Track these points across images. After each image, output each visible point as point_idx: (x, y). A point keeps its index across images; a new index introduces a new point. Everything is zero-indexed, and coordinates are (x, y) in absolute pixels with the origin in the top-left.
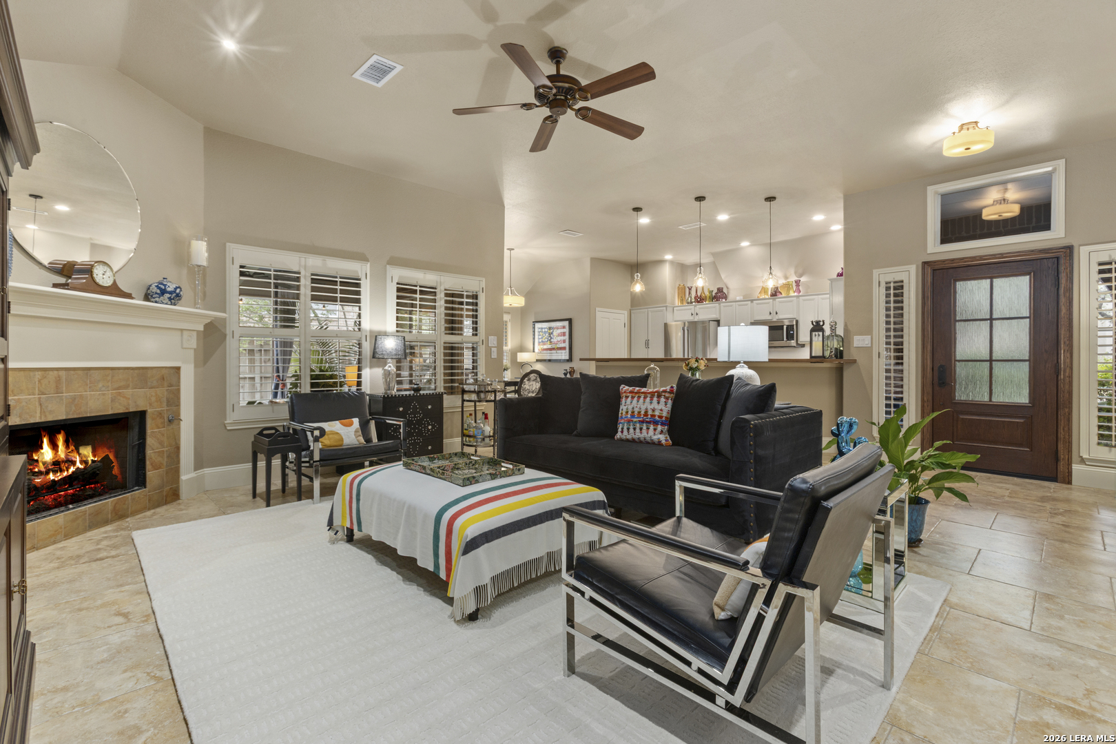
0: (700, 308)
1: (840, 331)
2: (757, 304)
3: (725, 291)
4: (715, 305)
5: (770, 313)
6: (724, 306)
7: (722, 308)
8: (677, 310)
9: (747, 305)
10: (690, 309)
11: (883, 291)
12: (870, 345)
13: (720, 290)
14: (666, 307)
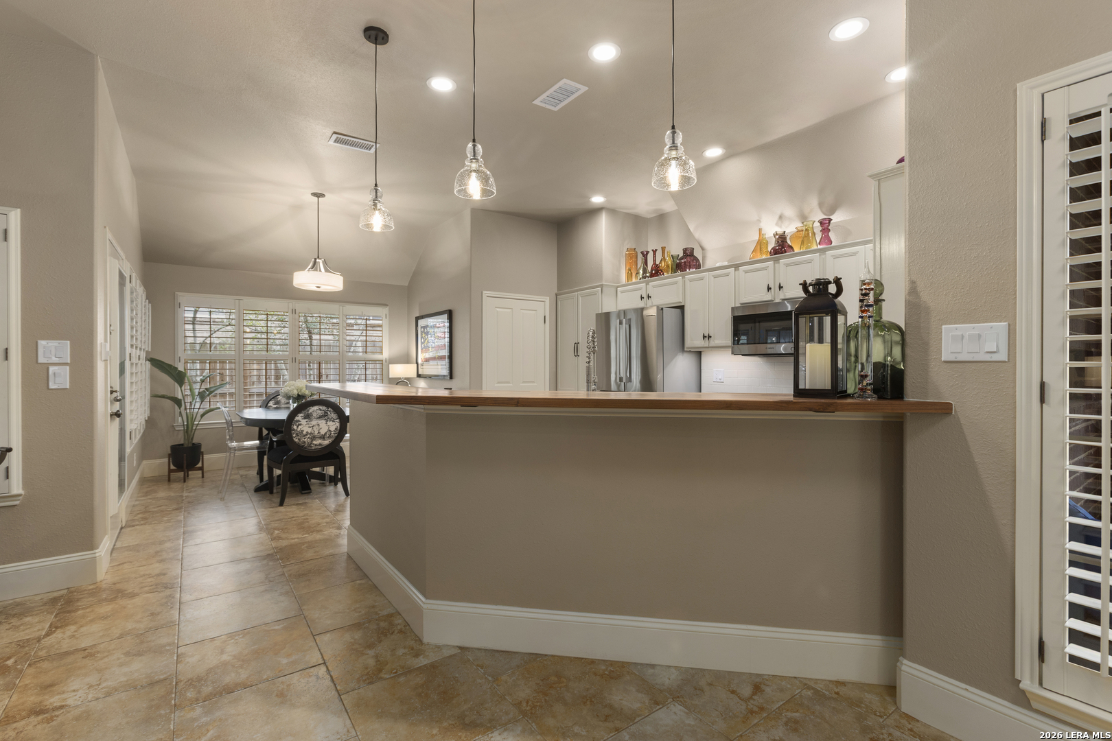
0: (654, 287)
1: (894, 312)
2: (746, 272)
3: (697, 254)
4: (678, 278)
5: (769, 289)
6: (691, 281)
7: (688, 283)
8: (622, 292)
9: (727, 275)
10: (640, 289)
11: (1060, 154)
12: (1002, 356)
13: (689, 253)
14: (602, 286)
